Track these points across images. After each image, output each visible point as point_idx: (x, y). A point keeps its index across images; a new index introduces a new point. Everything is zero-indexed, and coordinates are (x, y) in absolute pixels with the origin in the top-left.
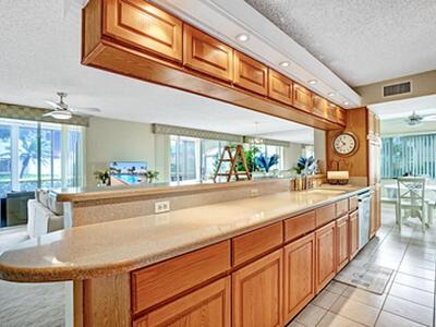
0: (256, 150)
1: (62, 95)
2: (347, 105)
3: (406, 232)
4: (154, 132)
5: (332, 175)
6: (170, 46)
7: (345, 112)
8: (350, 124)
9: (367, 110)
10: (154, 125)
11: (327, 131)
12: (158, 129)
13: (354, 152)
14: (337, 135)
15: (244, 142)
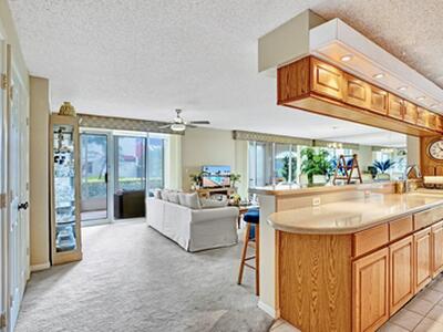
0: (325, 153)
1: (179, 111)
4: (235, 138)
5: (428, 179)
10: (234, 132)
11: (422, 138)
12: (238, 135)
14: (433, 142)
15: (314, 145)
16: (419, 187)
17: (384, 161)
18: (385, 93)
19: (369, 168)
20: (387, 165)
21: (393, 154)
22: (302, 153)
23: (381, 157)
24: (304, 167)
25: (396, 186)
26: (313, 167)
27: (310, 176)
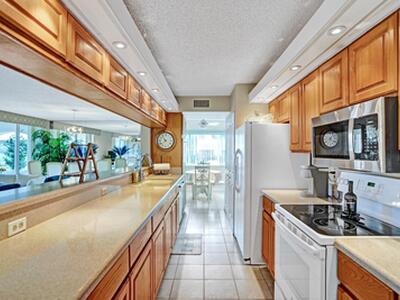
2: (170, 110)
3: (199, 205)
5: (157, 166)
6: (56, 37)
7: (168, 114)
8: (170, 125)
9: (182, 116)
11: (152, 129)
13: (173, 147)
14: (160, 133)
15: (51, 128)
16: (150, 173)
17: (122, 146)
18: (125, 74)
19: (110, 153)
20: (124, 150)
21: (128, 141)
22: (35, 136)
23: (119, 144)
24: (37, 152)
25: (133, 175)
26: (48, 152)
27: (44, 163)
